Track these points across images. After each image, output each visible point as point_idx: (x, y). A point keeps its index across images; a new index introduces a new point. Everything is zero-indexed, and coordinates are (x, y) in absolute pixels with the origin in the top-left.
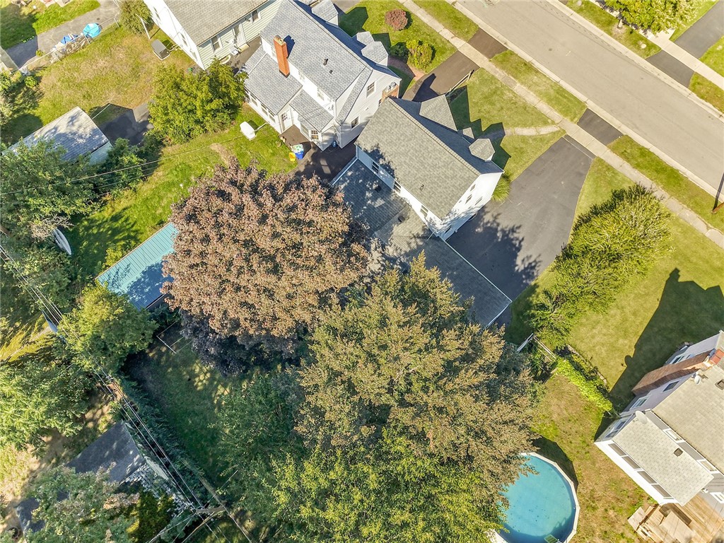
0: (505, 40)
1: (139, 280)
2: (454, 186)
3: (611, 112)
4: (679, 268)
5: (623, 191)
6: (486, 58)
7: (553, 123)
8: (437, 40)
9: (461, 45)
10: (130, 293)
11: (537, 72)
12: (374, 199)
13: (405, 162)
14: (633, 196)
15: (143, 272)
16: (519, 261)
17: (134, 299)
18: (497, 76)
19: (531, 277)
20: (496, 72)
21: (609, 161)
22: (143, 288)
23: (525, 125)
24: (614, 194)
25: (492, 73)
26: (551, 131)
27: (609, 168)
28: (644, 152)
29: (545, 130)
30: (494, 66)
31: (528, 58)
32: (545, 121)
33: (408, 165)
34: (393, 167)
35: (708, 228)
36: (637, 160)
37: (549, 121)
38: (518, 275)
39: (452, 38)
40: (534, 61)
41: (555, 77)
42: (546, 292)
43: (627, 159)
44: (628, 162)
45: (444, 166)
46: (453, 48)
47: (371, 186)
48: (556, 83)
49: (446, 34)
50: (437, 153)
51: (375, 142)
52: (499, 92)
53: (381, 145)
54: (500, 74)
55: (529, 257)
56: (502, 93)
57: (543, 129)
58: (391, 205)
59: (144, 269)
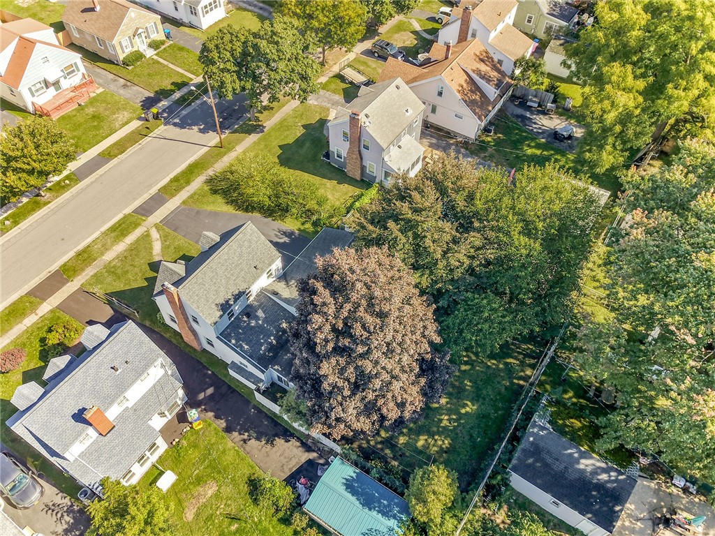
0: (44, 273)
1: (379, 512)
2: (257, 242)
3: (135, 199)
5: (211, 189)
6: (69, 284)
7: (148, 231)
8: (39, 325)
10: (394, 517)
11: (89, 246)
12: (257, 318)
13: (235, 280)
14: (215, 184)
15: (370, 509)
17: (399, 512)
18: (92, 274)
19: (292, 233)
20: (87, 275)
21: (184, 198)
22: (385, 506)
23: (151, 248)
24: (214, 194)
25: (88, 277)
27: (191, 197)
28: (176, 179)
29: (155, 234)
30: (79, 277)
31: (71, 254)
32: (146, 236)
33: (237, 277)
34: (237, 292)
35: (236, 150)
36: (182, 184)
37: (145, 234)
38: (292, 240)
39: (36, 315)
40: (75, 250)
42: (303, 224)
43: (182, 188)
44: (184, 188)
45: (241, 247)
46: (52, 311)
47: (245, 322)
48: (103, 233)
49: (30, 320)
50: (230, 252)
51: (213, 306)
52: (113, 270)
53: (217, 302)
54: (90, 272)
55: (276, 235)
56: (114, 267)
57: (154, 237)
58: (262, 303)
59: (367, 510)
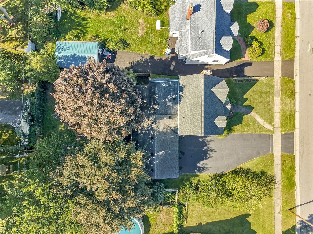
0: (298, 73)
3: (301, 141)
4: (252, 215)
5: (266, 174)
6: (280, 75)
8: (271, 49)
9: (278, 60)
11: (293, 99)
12: (170, 101)
13: (187, 103)
14: (267, 179)
15: (72, 55)
16: (201, 163)
17: (62, 61)
18: (276, 87)
20: (277, 85)
21: (275, 159)
22: (68, 60)
24: (262, 171)
25: (275, 84)
26: (268, 128)
27: (272, 161)
29: (267, 126)
30: (279, 82)
31: (297, 90)
33: (187, 105)
34: (182, 100)
36: (286, 168)
37: (273, 124)
39: (278, 53)
40: (298, 94)
41: (297, 108)
42: (199, 181)
43: (283, 164)
44: (282, 165)
46: (273, 59)
47: (173, 95)
48: (294, 111)
49: (278, 49)
51: (185, 84)
52: (268, 94)
53: (186, 87)
54: (278, 86)
55: (206, 164)
56: (269, 96)
57: (266, 124)
